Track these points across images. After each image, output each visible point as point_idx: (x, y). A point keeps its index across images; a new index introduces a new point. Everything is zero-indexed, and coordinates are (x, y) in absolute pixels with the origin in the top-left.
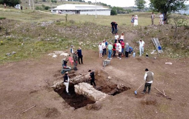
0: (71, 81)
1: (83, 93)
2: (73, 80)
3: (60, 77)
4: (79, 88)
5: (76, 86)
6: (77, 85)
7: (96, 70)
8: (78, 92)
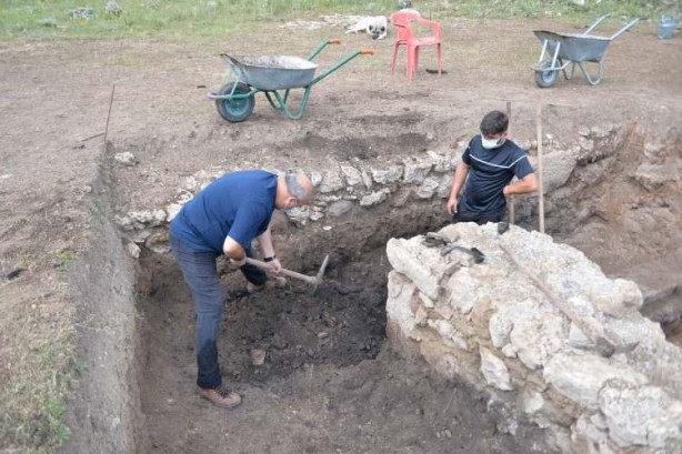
0: (376, 186)
1: (496, 373)
2: (398, 186)
3: (270, 138)
4: (443, 292)
5: (404, 253)
6: (417, 240)
7: (623, 125)
8: (422, 327)
